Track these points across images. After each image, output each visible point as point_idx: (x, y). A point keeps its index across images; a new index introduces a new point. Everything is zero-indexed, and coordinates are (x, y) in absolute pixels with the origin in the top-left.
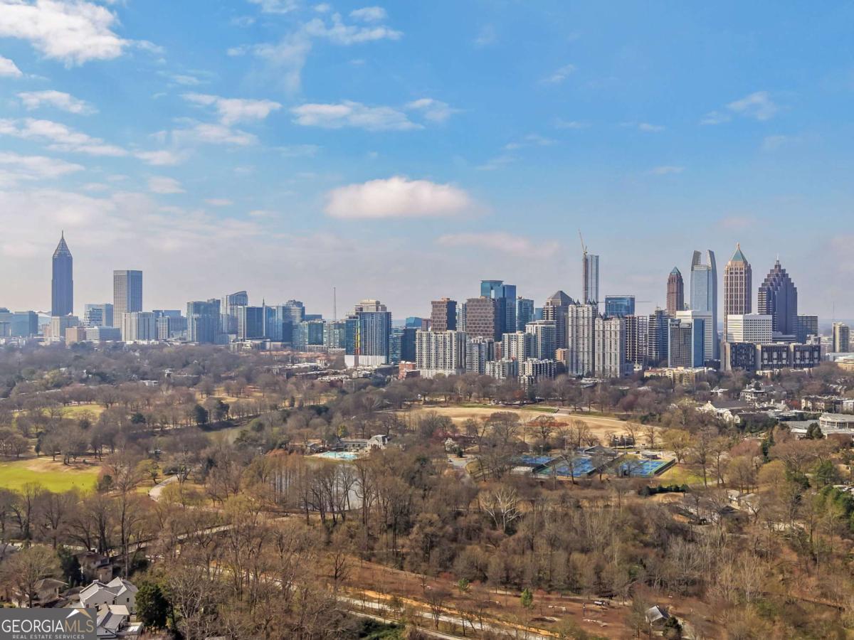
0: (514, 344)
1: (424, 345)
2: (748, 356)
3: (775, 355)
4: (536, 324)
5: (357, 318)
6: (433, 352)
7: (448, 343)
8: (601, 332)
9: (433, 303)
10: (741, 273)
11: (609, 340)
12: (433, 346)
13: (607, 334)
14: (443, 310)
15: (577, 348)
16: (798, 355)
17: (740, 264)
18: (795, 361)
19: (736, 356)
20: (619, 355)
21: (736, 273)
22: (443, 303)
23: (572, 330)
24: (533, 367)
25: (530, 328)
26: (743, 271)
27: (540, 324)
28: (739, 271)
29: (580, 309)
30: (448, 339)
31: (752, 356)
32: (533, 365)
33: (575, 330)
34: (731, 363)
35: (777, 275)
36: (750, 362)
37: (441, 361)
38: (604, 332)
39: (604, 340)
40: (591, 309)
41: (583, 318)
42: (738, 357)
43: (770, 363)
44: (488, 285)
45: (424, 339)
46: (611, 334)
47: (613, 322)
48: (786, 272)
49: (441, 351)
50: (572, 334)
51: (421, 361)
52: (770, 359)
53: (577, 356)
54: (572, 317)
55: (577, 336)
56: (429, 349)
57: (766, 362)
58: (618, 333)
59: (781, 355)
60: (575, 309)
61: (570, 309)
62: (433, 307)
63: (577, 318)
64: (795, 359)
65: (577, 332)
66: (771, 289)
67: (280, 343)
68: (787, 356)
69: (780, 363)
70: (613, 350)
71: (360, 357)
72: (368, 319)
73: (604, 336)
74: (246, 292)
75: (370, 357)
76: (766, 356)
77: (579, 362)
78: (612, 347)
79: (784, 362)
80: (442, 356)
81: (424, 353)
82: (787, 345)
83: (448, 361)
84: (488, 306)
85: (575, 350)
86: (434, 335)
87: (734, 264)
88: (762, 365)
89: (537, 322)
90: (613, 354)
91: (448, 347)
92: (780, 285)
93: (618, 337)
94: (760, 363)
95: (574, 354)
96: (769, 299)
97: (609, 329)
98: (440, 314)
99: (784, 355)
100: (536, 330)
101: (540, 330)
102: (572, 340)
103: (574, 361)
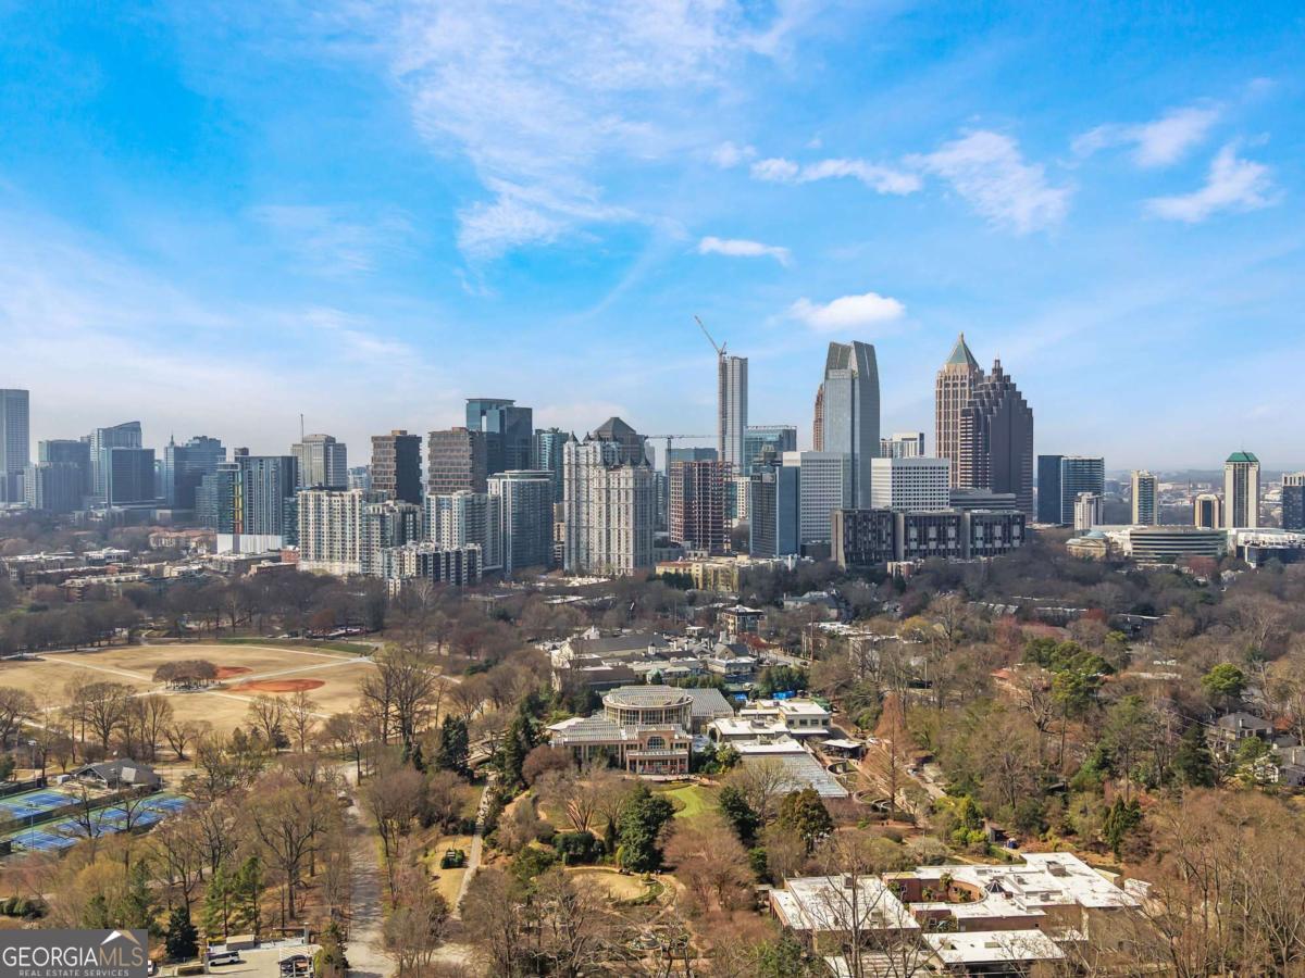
0: (445, 513)
1: (311, 518)
2: (880, 535)
3: (932, 533)
4: (505, 477)
5: (236, 466)
6: (325, 529)
7: (349, 514)
8: (604, 491)
9: (374, 439)
10: (963, 385)
11: (616, 506)
12: (325, 520)
13: (614, 494)
14: (389, 453)
15: (578, 520)
16: (980, 532)
17: (963, 368)
18: (972, 543)
19: (855, 535)
20: (631, 533)
21: (955, 385)
22: (388, 438)
23: (570, 489)
24: (418, 561)
25: (493, 485)
26: (967, 382)
27: (511, 477)
28: (951, 382)
29: (582, 450)
30: (348, 506)
31: (888, 535)
32: (417, 556)
33: (574, 487)
34: (844, 547)
35: (994, 386)
36: (884, 547)
37: (338, 546)
38: (608, 492)
39: (608, 507)
40: (599, 448)
41: (587, 465)
42: (859, 535)
43: (923, 547)
44: (478, 407)
45: (311, 504)
46: (619, 494)
47: (622, 473)
48: (1012, 381)
49: (338, 526)
50: (570, 495)
51: (306, 546)
52: (923, 539)
53: (578, 535)
54: (569, 463)
55: (578, 499)
56: (318, 522)
57: (914, 545)
58: (631, 493)
59: (945, 532)
60: (573, 449)
61: (566, 450)
62: (375, 445)
63: (577, 465)
64: (974, 539)
65: (578, 492)
66: (981, 412)
67: (169, 512)
68: (958, 534)
69: (943, 547)
70: (623, 525)
71: (241, 537)
72: (255, 468)
73: (608, 499)
74: (138, 423)
75: (258, 537)
76: (913, 533)
77: (581, 546)
78: (622, 518)
79: (952, 545)
80: (339, 536)
81: (311, 530)
82: (958, 514)
83: (349, 545)
84: (462, 444)
85: (574, 523)
86: (326, 498)
87: (951, 370)
88: (906, 551)
89: (507, 473)
90: (623, 533)
91: (349, 521)
92: (997, 404)
93: (631, 501)
94: (902, 548)
95: (573, 531)
96: (977, 428)
97: (616, 486)
98: (385, 460)
99: (952, 532)
100: (504, 488)
101: (509, 489)
102: (570, 506)
103: (573, 546)
